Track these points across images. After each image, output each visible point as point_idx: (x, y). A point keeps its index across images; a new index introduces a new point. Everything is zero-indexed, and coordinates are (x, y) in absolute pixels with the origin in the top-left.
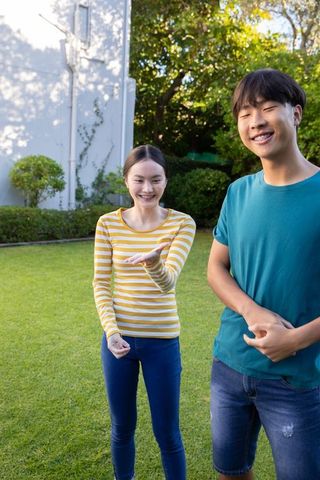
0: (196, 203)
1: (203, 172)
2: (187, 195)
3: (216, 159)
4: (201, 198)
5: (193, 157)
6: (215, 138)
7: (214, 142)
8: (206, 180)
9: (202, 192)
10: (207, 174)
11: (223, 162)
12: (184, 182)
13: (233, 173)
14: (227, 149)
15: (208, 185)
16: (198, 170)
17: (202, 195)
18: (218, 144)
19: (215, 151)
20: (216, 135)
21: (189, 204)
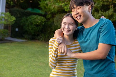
0: (32, 29)
1: (35, 17)
2: (28, 26)
3: (40, 12)
4: (34, 28)
5: (30, 10)
6: (40, 3)
7: (39, 5)
8: (37, 20)
9: (35, 25)
10: (37, 18)
11: (43, 13)
12: (27, 20)
13: (47, 18)
14: (45, 8)
15: (38, 22)
16: (33, 16)
17: (35, 26)
18: (41, 6)
19: (40, 8)
20: (40, 2)
21: (29, 30)
